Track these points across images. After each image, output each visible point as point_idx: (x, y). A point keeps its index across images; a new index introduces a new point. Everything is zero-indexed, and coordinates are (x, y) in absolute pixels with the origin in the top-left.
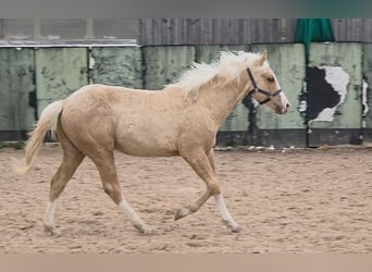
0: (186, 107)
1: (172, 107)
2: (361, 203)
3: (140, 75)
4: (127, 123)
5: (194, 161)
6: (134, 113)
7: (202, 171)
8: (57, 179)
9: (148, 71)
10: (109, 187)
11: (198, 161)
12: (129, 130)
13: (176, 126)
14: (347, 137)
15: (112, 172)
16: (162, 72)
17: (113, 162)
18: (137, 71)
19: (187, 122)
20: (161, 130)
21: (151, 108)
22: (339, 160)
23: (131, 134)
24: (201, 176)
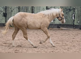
0: (43, 18)
1: (39, 18)
2: (59, 43)
3: (5, 9)
4: (29, 21)
5: (44, 30)
6: (31, 19)
7: (46, 33)
8: (14, 35)
9: (7, 8)
10: (25, 36)
11: (45, 30)
12: (30, 23)
13: (41, 22)
14: (56, 26)
15: (26, 33)
16: (10, 9)
17: (26, 30)
18: (4, 8)
19: (43, 22)
20: (37, 23)
21: (35, 18)
22: (54, 32)
23: (30, 24)
24: (46, 34)
